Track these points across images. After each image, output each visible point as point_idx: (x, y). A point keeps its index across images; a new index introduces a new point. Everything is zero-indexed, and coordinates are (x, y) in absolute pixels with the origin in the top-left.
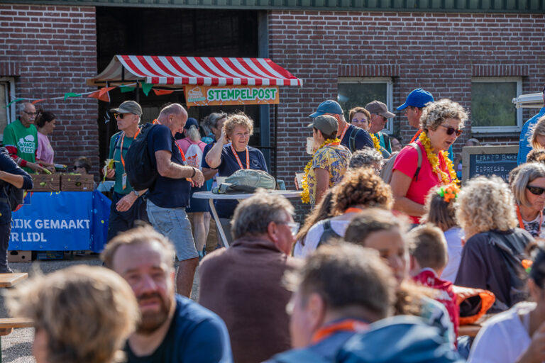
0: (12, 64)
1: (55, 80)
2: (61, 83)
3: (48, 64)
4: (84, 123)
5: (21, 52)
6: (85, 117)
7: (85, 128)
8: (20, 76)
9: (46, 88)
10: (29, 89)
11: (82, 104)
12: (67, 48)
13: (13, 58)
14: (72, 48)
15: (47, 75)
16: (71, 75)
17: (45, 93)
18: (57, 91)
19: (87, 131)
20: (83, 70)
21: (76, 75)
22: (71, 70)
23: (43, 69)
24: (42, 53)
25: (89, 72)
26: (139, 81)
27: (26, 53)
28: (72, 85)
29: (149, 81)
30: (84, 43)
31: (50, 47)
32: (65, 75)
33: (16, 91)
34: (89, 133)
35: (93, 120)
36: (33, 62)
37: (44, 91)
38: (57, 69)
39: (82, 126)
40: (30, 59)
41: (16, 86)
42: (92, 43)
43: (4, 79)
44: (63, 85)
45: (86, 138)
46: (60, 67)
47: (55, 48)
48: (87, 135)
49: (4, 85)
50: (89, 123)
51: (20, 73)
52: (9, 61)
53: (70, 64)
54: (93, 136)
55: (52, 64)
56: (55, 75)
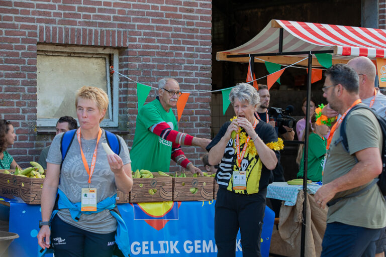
0: (119, 32)
1: (166, 54)
2: (173, 58)
3: (158, 35)
4: (196, 106)
5: (130, 18)
6: (197, 100)
7: (197, 113)
8: (127, 48)
9: (156, 64)
10: (137, 64)
11: (194, 84)
12: (180, 16)
13: (121, 26)
14: (185, 17)
15: (157, 47)
16: (183, 49)
17: (155, 70)
18: (168, 67)
19: (199, 116)
20: (196, 43)
21: (189, 49)
22: (184, 42)
23: (153, 41)
24: (154, 21)
25: (202, 47)
26: (313, 52)
27: (135, 20)
28: (184, 60)
29: (340, 51)
30: (199, 11)
31: (162, 15)
32: (177, 49)
33: (121, 67)
34: (202, 119)
35: (205, 104)
36: (142, 31)
37: (153, 66)
38: (169, 42)
39: (194, 110)
40: (140, 27)
41: (120, 60)
42: (207, 12)
43: (107, 51)
44: (174, 61)
45: (198, 125)
46: (172, 39)
47: (168, 16)
48: (199, 121)
49: (105, 59)
50: (201, 107)
51: (128, 44)
52: (116, 29)
53: (183, 36)
54: (204, 122)
55: (164, 35)
56: (166, 48)
